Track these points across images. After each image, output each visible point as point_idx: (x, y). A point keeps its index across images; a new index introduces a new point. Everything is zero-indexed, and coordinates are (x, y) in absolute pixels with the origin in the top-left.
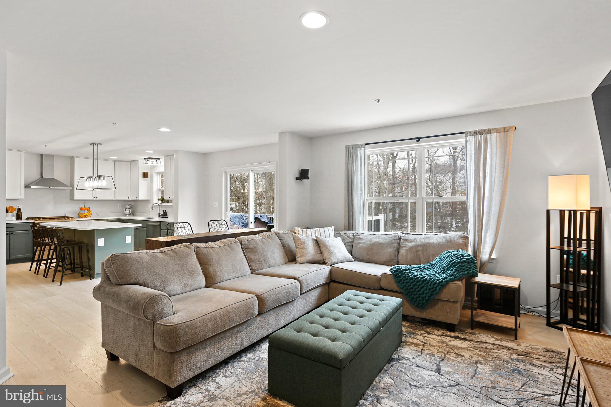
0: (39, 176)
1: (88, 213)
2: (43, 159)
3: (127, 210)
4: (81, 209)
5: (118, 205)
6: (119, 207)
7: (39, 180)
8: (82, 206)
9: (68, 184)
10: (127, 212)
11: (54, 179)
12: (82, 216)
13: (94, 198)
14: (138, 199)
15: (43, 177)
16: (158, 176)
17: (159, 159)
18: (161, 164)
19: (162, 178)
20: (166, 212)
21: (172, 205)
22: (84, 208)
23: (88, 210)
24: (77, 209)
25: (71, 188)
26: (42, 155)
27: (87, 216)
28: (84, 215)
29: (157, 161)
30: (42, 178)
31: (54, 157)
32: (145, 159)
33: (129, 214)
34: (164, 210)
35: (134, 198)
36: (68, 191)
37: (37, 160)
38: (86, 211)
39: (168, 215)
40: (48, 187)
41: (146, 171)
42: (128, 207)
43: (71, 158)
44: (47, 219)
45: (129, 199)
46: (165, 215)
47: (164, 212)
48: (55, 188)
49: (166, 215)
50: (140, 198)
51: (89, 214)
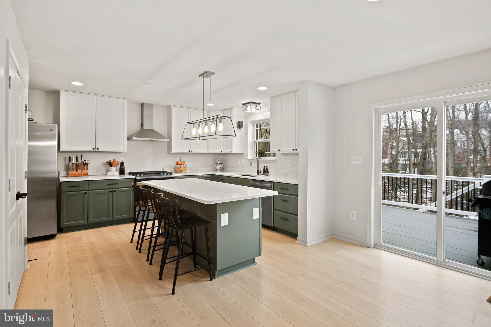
0: (140, 128)
1: (183, 168)
2: (143, 110)
3: (218, 164)
4: (177, 163)
5: (209, 159)
6: (210, 161)
7: (141, 131)
8: (178, 160)
9: (165, 135)
10: (219, 167)
11: (153, 130)
12: (178, 171)
13: (189, 151)
14: (232, 152)
15: (144, 128)
16: (252, 126)
17: (259, 104)
18: (261, 110)
19: (257, 128)
20: (267, 168)
21: (275, 160)
22: (180, 163)
23: (184, 165)
24: (174, 164)
25: (169, 140)
26: (142, 105)
27: (182, 171)
28: (180, 169)
29: (257, 106)
30: (142, 130)
31: (153, 107)
32: (243, 104)
33: (220, 169)
34: (264, 166)
35: (228, 151)
36: (165, 144)
37: (138, 110)
38: (182, 166)
39: (269, 172)
40: (148, 139)
41: (240, 120)
42: (219, 162)
43: (169, 108)
44: (147, 174)
45: (222, 152)
46: (266, 172)
47: (264, 168)
48: (155, 139)
49: (268, 172)
50: (234, 152)
51: (185, 168)
